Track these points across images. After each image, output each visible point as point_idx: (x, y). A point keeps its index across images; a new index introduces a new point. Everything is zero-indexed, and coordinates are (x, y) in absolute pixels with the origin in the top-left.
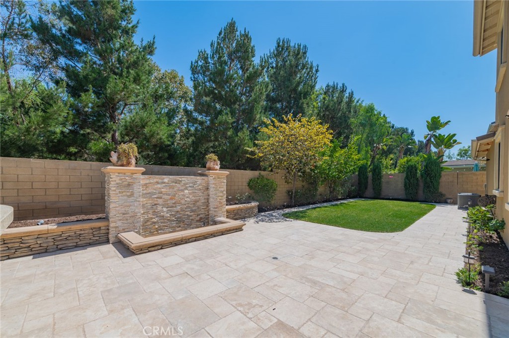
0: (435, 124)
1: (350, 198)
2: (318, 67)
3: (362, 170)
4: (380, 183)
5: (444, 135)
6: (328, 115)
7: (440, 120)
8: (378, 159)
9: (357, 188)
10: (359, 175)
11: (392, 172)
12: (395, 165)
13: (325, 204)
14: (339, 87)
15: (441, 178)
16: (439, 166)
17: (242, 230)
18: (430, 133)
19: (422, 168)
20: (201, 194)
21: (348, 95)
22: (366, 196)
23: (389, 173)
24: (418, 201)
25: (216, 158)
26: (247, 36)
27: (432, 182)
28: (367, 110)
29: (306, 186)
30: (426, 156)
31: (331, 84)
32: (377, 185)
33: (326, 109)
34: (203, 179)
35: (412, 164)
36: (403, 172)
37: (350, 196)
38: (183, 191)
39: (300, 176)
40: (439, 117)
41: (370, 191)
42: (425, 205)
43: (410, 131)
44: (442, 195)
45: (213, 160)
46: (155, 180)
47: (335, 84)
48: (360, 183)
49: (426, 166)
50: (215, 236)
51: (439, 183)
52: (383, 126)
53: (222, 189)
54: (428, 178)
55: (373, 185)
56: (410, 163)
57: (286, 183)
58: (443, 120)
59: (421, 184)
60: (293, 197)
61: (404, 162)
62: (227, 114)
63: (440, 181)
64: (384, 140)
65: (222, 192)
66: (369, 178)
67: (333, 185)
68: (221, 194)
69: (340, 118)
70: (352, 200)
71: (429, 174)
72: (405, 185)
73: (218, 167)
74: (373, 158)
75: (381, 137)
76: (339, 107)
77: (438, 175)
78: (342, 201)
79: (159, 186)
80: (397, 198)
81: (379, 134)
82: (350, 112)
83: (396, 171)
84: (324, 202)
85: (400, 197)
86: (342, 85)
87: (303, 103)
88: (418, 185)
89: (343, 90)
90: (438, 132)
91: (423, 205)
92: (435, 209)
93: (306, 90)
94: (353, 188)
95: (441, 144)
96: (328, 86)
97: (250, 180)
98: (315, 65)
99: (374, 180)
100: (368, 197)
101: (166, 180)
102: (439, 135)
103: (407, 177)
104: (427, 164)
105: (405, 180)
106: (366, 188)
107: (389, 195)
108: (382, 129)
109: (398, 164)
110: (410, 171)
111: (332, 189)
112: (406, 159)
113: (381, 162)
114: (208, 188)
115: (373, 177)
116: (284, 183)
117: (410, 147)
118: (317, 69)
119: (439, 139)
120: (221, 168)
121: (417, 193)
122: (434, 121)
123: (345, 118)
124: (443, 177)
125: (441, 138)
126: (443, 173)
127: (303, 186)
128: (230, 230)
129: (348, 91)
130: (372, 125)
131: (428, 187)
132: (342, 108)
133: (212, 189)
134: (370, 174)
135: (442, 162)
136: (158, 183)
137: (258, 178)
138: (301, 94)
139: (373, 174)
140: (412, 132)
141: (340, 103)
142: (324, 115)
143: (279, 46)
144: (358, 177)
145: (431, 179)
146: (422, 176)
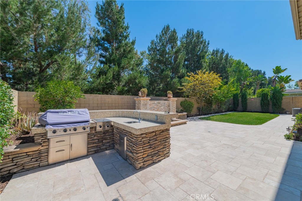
0: (278, 70)
1: (229, 111)
2: (209, 42)
3: (235, 96)
4: (246, 103)
5: (284, 76)
6: (215, 67)
7: (281, 68)
8: (244, 90)
9: (233, 106)
10: (233, 99)
11: (254, 97)
12: (254, 93)
13: (217, 114)
14: (220, 50)
15: (283, 100)
16: (281, 93)
17: (186, 124)
18: (275, 75)
19: (271, 94)
20: (167, 108)
21: (225, 55)
22: (238, 110)
23: (251, 97)
24: (269, 113)
25: (171, 92)
26: (175, 32)
27: (277, 102)
28: (237, 63)
29: (206, 105)
30: (273, 88)
31: (215, 49)
32: (244, 104)
33: (213, 63)
34: (167, 102)
35: (265, 93)
36: (260, 97)
37: (229, 110)
38: (161, 107)
39: (204, 100)
40: (280, 66)
41: (240, 107)
42: (273, 115)
43: (263, 72)
44: (283, 109)
45: (170, 94)
46: (152, 103)
47: (218, 49)
48: (234, 103)
49: (273, 94)
50: (178, 125)
51: (281, 103)
52: (247, 71)
53: (174, 106)
54: (275, 100)
55: (242, 104)
56: (263, 92)
57: (198, 104)
58: (282, 68)
59: (271, 103)
60: (201, 110)
61: (260, 92)
62: (168, 70)
63: (282, 101)
64: (248, 80)
65: (174, 107)
66: (239, 100)
67: (219, 105)
68: (174, 109)
69: (222, 68)
70: (230, 112)
71: (275, 98)
72: (261, 104)
73: (172, 97)
74: (242, 89)
75: (246, 77)
76: (221, 62)
77: (281, 98)
78: (225, 113)
79: (154, 105)
80: (257, 111)
81: (244, 76)
82: (227, 64)
83: (256, 96)
84: (215, 113)
85: (258, 111)
86: (222, 50)
87: (202, 62)
88: (269, 104)
89: (223, 52)
90: (280, 75)
91: (272, 115)
92: (278, 117)
93: (203, 55)
94: (231, 106)
95: (282, 81)
96: (214, 50)
97: (181, 102)
98: (207, 40)
99: (242, 101)
100: (239, 111)
101: (156, 103)
102: (281, 76)
103: (262, 100)
104: (274, 92)
105: (261, 101)
106: (238, 106)
107: (252, 110)
108: (246, 73)
109: (256, 93)
110: (264, 96)
111: (219, 107)
112: (261, 90)
113: (246, 91)
114: (169, 106)
115: (242, 100)
116: (196, 103)
117: (263, 82)
118: (209, 43)
119: (280, 79)
120: (173, 97)
121: (268, 108)
122: (277, 69)
123: (224, 68)
124: (283, 99)
125: (282, 78)
126: (283, 97)
127: (205, 105)
128: (182, 123)
129: (225, 53)
130: (240, 71)
131: (275, 105)
132: (222, 62)
133: (171, 106)
134: (240, 99)
135: (283, 91)
136: (153, 104)
137: (184, 101)
138: (200, 57)
139: (242, 98)
140: (264, 73)
141: (221, 60)
142: (212, 67)
143: (188, 33)
144: (233, 100)
145: (276, 101)
146: (271, 99)
